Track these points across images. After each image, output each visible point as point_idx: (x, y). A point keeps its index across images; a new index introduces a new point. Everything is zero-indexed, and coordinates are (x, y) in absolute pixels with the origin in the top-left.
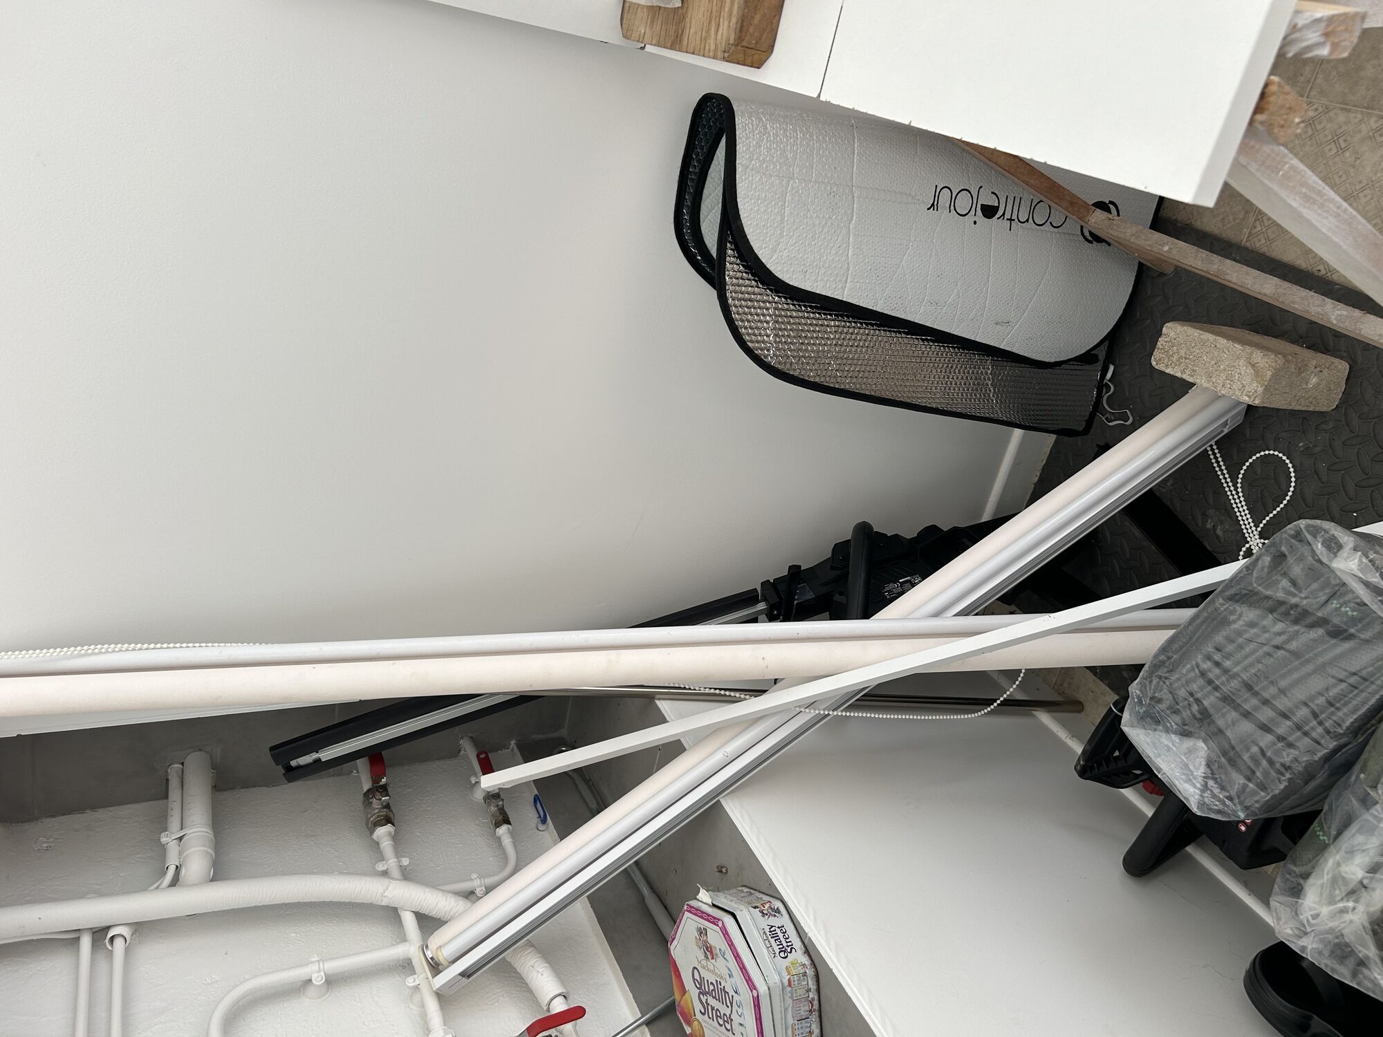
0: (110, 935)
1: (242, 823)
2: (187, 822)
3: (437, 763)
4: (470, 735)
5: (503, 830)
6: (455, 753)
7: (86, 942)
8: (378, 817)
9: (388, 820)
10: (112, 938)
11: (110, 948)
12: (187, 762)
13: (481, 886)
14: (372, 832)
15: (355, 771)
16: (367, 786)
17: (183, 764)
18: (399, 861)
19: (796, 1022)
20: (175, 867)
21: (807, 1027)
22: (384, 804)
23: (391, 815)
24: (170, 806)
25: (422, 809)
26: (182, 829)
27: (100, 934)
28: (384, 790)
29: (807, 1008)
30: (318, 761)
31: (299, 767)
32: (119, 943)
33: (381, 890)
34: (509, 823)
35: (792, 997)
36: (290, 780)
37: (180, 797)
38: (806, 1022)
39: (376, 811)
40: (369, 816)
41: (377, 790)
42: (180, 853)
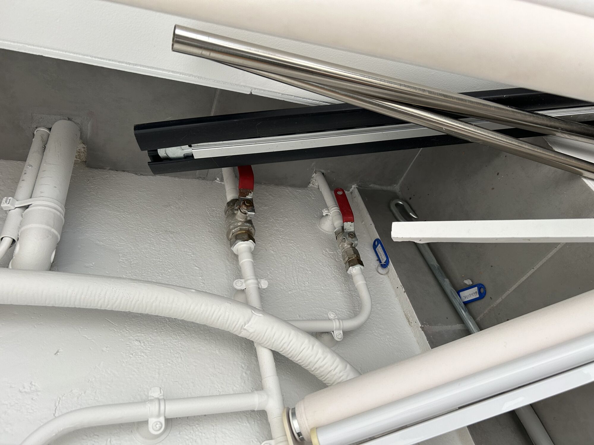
1: (105, 203)
2: (37, 192)
3: (290, 189)
4: (323, 171)
5: (355, 270)
6: (305, 184)
8: (241, 230)
9: (249, 236)
12: (54, 128)
13: (339, 329)
14: (232, 244)
15: (218, 179)
16: (231, 195)
17: (50, 129)
18: (258, 283)
20: (11, 240)
22: (248, 218)
23: (253, 231)
24: (25, 169)
25: (275, 228)
26: (31, 198)
28: (250, 205)
30: (190, 157)
31: (168, 159)
33: (241, 321)
34: (361, 263)
36: (156, 171)
39: (239, 224)
40: (231, 227)
41: (244, 203)
42: (21, 224)
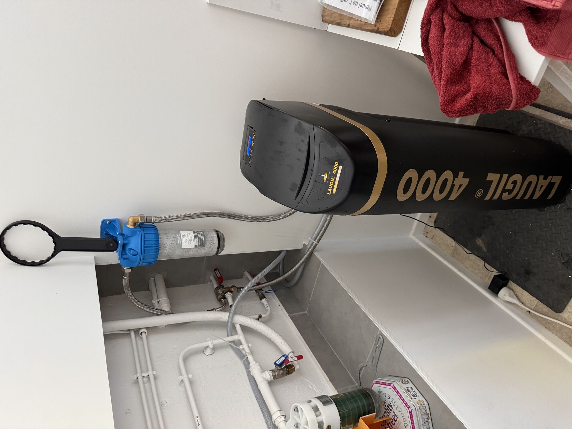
0: (140, 332)
2: (159, 296)
4: (247, 270)
7: (133, 334)
10: (141, 333)
11: (141, 336)
12: (156, 277)
17: (154, 278)
19: (424, 423)
21: (428, 425)
24: (153, 291)
26: (158, 299)
27: (137, 331)
29: (426, 417)
32: (144, 334)
34: (266, 298)
35: (421, 413)
37: (155, 288)
38: (427, 423)
